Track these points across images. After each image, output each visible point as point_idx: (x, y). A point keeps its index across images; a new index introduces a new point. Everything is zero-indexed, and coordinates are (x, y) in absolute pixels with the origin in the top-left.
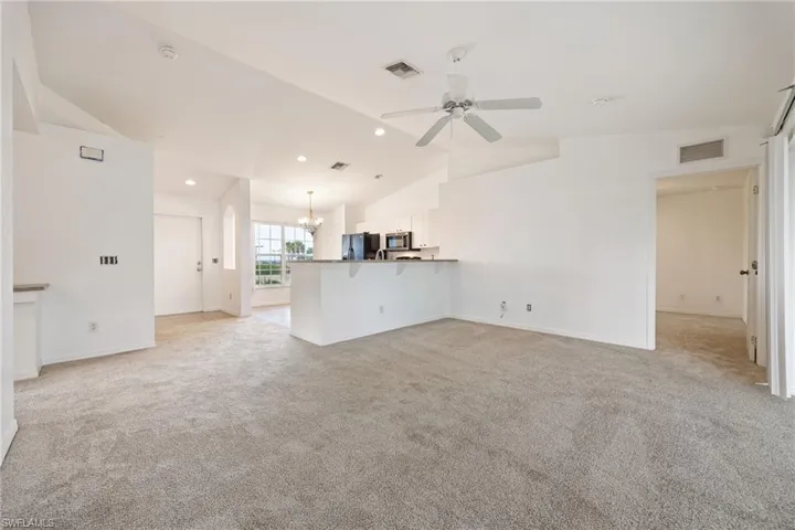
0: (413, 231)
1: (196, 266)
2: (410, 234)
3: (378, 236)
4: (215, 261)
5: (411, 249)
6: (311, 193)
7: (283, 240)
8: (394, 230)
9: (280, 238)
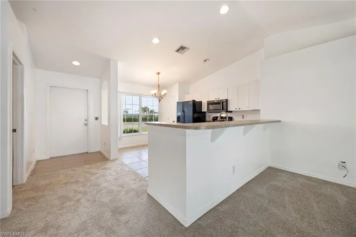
0: (228, 99)
1: (84, 122)
2: (227, 100)
3: (201, 103)
4: (97, 119)
5: (227, 111)
6: (158, 73)
7: (140, 105)
8: (213, 98)
9: (138, 104)
